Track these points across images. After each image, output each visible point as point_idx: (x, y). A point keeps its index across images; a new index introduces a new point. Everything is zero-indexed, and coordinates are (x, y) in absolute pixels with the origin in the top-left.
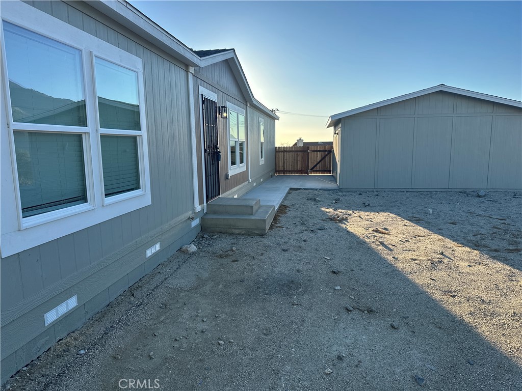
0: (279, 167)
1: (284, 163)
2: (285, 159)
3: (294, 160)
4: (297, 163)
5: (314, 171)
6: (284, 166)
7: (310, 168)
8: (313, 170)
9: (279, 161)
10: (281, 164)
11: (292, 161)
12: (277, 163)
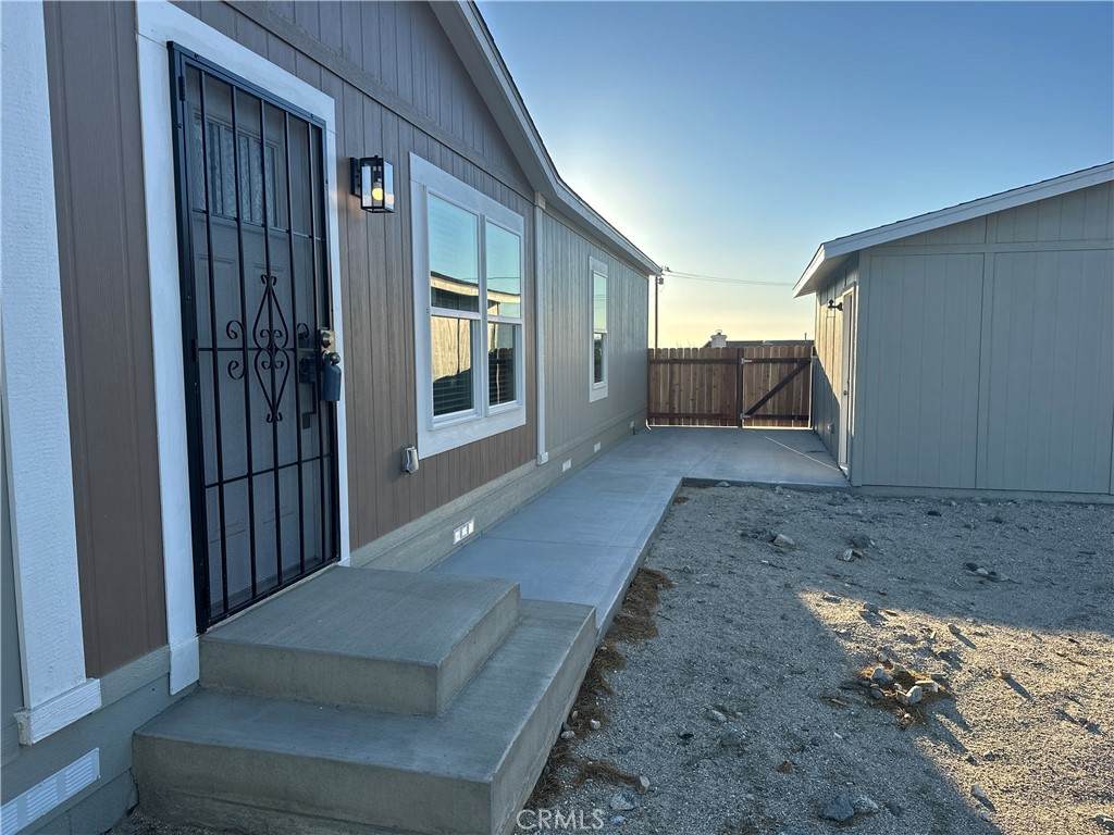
0: (658, 403)
1: (672, 392)
2: (676, 381)
3: (702, 385)
4: (710, 394)
5: (757, 417)
6: (671, 403)
7: (745, 409)
8: (755, 414)
9: (657, 388)
10: (663, 397)
11: (695, 389)
12: (652, 393)
